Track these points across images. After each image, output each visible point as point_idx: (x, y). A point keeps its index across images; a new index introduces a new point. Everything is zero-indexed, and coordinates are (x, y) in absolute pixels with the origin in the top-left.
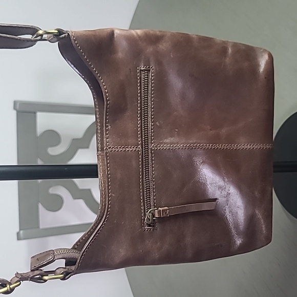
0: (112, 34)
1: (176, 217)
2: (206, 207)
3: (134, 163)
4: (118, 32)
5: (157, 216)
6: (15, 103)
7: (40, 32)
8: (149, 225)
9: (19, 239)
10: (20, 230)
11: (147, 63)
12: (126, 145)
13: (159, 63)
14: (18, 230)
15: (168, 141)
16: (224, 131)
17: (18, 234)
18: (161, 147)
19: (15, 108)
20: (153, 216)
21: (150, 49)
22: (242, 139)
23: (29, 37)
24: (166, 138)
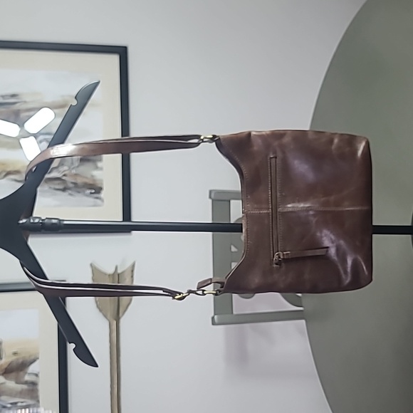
0: (249, 134)
1: (297, 259)
2: (319, 252)
3: (266, 221)
4: (254, 133)
5: (282, 257)
6: (211, 192)
7: (202, 138)
8: (277, 264)
9: (214, 323)
10: (215, 314)
11: (275, 152)
12: (261, 209)
13: (284, 153)
14: (213, 314)
15: (289, 206)
16: (332, 198)
17: (213, 318)
18: (286, 210)
19: (210, 197)
20: (279, 257)
21: (276, 143)
22: (346, 203)
23: (196, 141)
24: (289, 204)
